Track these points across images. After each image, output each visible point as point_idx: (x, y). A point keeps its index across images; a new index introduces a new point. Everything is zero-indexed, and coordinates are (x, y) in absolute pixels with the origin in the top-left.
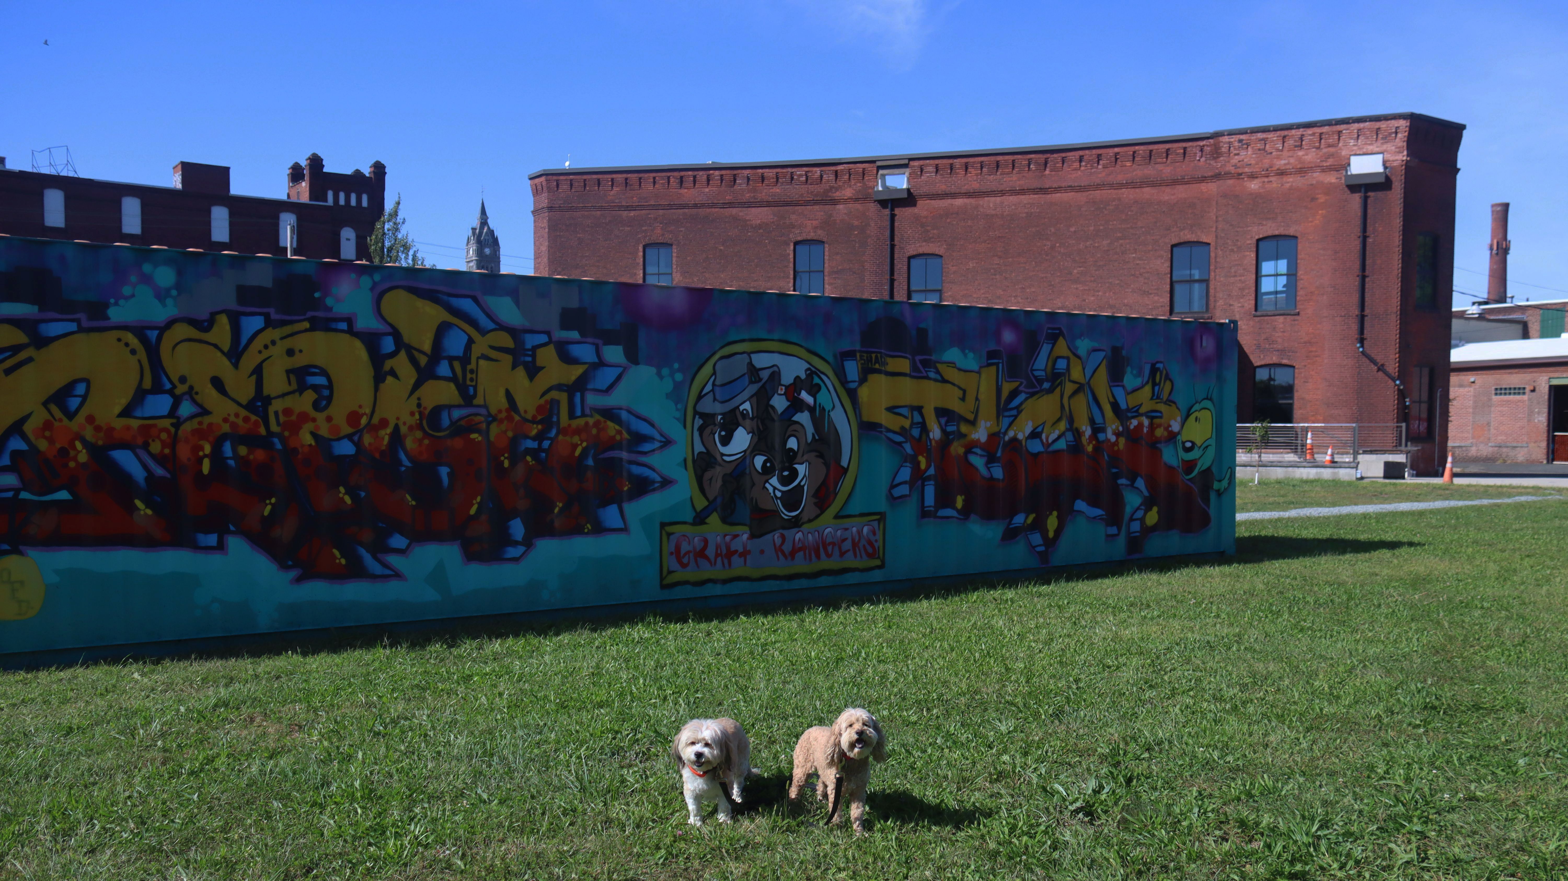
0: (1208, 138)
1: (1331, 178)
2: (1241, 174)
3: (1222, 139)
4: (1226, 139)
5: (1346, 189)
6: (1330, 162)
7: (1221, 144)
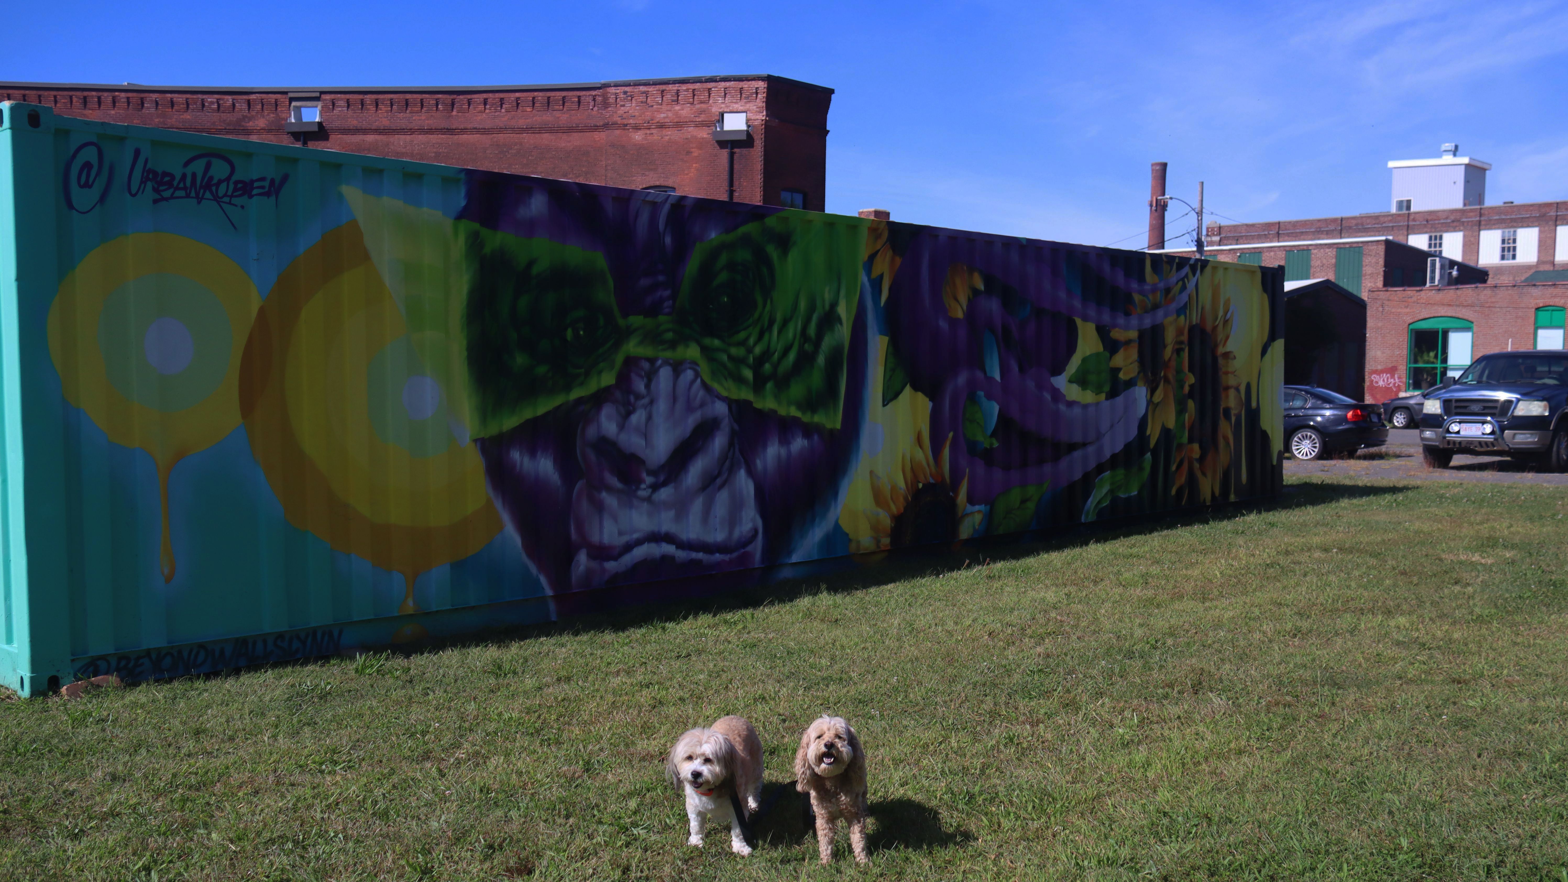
0: (599, 88)
1: (704, 134)
2: (626, 125)
3: (609, 89)
4: (612, 90)
5: (716, 145)
6: (703, 117)
7: (609, 95)
